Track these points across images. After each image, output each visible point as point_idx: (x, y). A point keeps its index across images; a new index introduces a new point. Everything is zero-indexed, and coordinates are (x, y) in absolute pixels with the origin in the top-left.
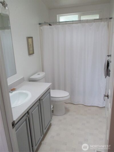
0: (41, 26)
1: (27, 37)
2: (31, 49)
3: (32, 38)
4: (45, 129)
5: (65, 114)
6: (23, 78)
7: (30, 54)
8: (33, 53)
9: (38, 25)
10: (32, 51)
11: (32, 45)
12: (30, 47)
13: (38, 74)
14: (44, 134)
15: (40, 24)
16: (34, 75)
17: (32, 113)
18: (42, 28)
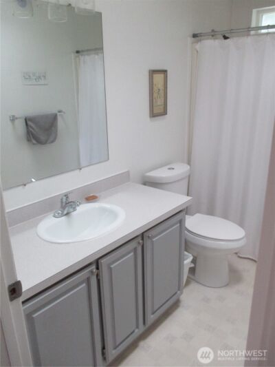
0: (197, 42)
1: (150, 71)
2: (160, 102)
3: (165, 72)
4: (153, 313)
5: (227, 285)
6: (128, 173)
7: (153, 115)
8: (165, 113)
9: (190, 40)
10: (162, 107)
11: (162, 92)
12: (155, 95)
13: (169, 169)
14: (147, 326)
15: (195, 36)
16: (159, 169)
17: (112, 266)
18: (198, 46)
